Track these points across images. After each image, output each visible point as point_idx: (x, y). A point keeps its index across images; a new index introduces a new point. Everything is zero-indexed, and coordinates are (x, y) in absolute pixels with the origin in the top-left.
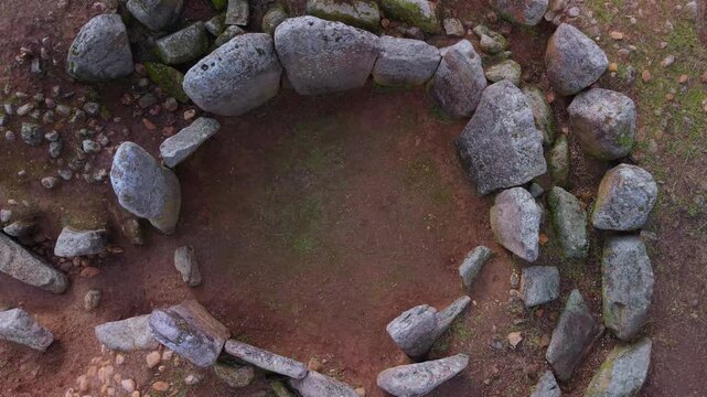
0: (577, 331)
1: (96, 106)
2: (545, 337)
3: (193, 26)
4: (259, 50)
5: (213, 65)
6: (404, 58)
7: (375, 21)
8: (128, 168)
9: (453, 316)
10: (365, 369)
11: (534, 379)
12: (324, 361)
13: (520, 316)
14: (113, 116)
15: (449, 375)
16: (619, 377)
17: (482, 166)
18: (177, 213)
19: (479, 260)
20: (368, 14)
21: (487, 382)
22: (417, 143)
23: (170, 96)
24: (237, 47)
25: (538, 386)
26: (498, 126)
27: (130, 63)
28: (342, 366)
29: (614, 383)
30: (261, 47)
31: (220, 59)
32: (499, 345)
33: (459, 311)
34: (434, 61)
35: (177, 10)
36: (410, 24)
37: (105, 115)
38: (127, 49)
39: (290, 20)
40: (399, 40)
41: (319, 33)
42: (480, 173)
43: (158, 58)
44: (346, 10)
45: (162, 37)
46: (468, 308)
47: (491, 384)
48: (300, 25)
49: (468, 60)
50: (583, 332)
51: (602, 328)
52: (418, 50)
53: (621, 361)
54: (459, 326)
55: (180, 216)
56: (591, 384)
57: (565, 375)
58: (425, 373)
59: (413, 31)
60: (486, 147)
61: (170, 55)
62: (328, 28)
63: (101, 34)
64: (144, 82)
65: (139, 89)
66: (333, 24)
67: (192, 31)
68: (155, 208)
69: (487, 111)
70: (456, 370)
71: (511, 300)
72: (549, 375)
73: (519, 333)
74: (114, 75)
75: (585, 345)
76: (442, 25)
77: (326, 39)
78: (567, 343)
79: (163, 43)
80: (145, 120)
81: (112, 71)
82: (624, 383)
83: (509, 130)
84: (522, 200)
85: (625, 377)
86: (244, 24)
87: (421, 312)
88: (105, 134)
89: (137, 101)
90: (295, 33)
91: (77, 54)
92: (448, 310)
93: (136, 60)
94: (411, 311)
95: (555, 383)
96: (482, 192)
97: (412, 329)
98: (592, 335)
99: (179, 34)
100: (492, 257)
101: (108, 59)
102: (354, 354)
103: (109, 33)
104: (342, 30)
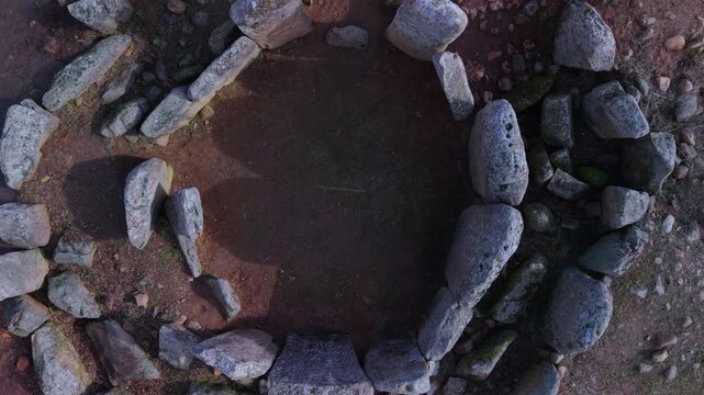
0: (121, 358)
1: (532, 13)
2: (131, 328)
3: (569, 137)
4: (506, 186)
5: (508, 136)
6: (443, 323)
7: (495, 314)
8: (439, 14)
9: (186, 254)
10: (183, 155)
11: (101, 299)
12: (207, 122)
13: (160, 314)
14: (516, 25)
15: (129, 224)
16: (61, 375)
17: (311, 347)
18: (400, 47)
19: (225, 303)
20: (504, 310)
21: (116, 256)
22: (365, 298)
23: (514, 87)
24: (516, 166)
25: (92, 300)
26: (331, 379)
27: (561, 62)
28: (195, 136)
29: (57, 367)
30: (508, 190)
31: (510, 145)
32: (143, 283)
33: (189, 261)
34: (427, 350)
35: (595, 129)
36: (476, 346)
37: (521, 19)
38: (576, 64)
39: (521, 230)
40: (463, 327)
41: (494, 251)
42: (306, 342)
43: (555, 91)
44: (518, 290)
45: (573, 102)
46: (188, 270)
47: (113, 258)
48: (510, 237)
49: (406, 383)
50: (118, 364)
51: (115, 383)
52: (445, 341)
53: (76, 384)
54: (177, 255)
55: (397, 49)
56: (72, 348)
57: (90, 329)
58: (139, 203)
59: (468, 346)
60: (324, 360)
61: (550, 103)
62: (495, 263)
63: (594, 43)
64: (538, 67)
65: (534, 60)
66: (498, 270)
67: (565, 134)
68: (403, 26)
69: (351, 377)
70: (130, 233)
71: (178, 313)
72: (96, 314)
73: (145, 306)
74: (557, 41)
75: (107, 360)
76: (462, 377)
77: (487, 256)
78: (115, 345)
79: (565, 100)
80: (499, 53)
81: (560, 42)
82: (53, 377)
83: (321, 388)
84: (251, 366)
85: (57, 380)
86: (549, 187)
87: (196, 226)
88: (500, 10)
89: (523, 53)
90: (504, 229)
91: (585, 13)
92: (193, 252)
93: (563, 68)
94: (201, 217)
95: (85, 316)
96: (290, 337)
97: (183, 210)
98: (113, 371)
99: (567, 119)
100: (225, 316)
101: (570, 42)
102: (201, 151)
103: (593, 52)
104: (487, 275)
